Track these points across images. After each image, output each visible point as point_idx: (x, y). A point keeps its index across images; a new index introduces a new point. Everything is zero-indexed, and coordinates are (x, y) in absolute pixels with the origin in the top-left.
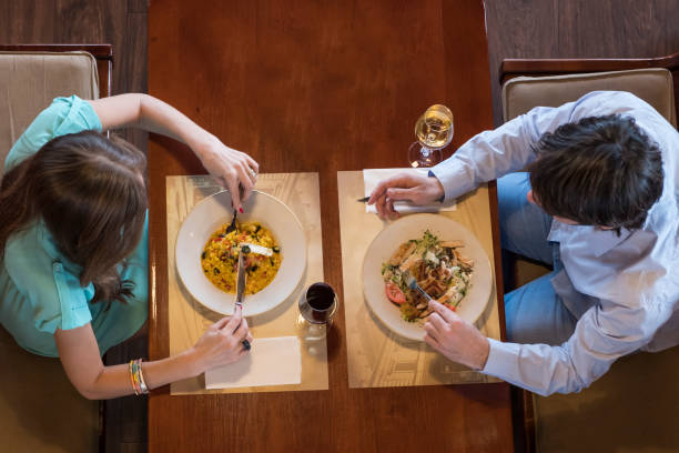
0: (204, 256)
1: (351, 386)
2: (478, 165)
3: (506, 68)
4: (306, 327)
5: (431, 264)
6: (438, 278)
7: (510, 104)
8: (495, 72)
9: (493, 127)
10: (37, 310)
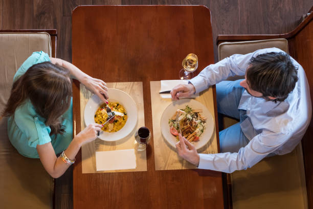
0: (95, 116)
1: (156, 169)
2: (209, 78)
3: (219, 39)
4: (138, 145)
5: (189, 119)
6: (192, 125)
7: (221, 54)
8: (215, 40)
9: (214, 63)
10: (29, 139)
